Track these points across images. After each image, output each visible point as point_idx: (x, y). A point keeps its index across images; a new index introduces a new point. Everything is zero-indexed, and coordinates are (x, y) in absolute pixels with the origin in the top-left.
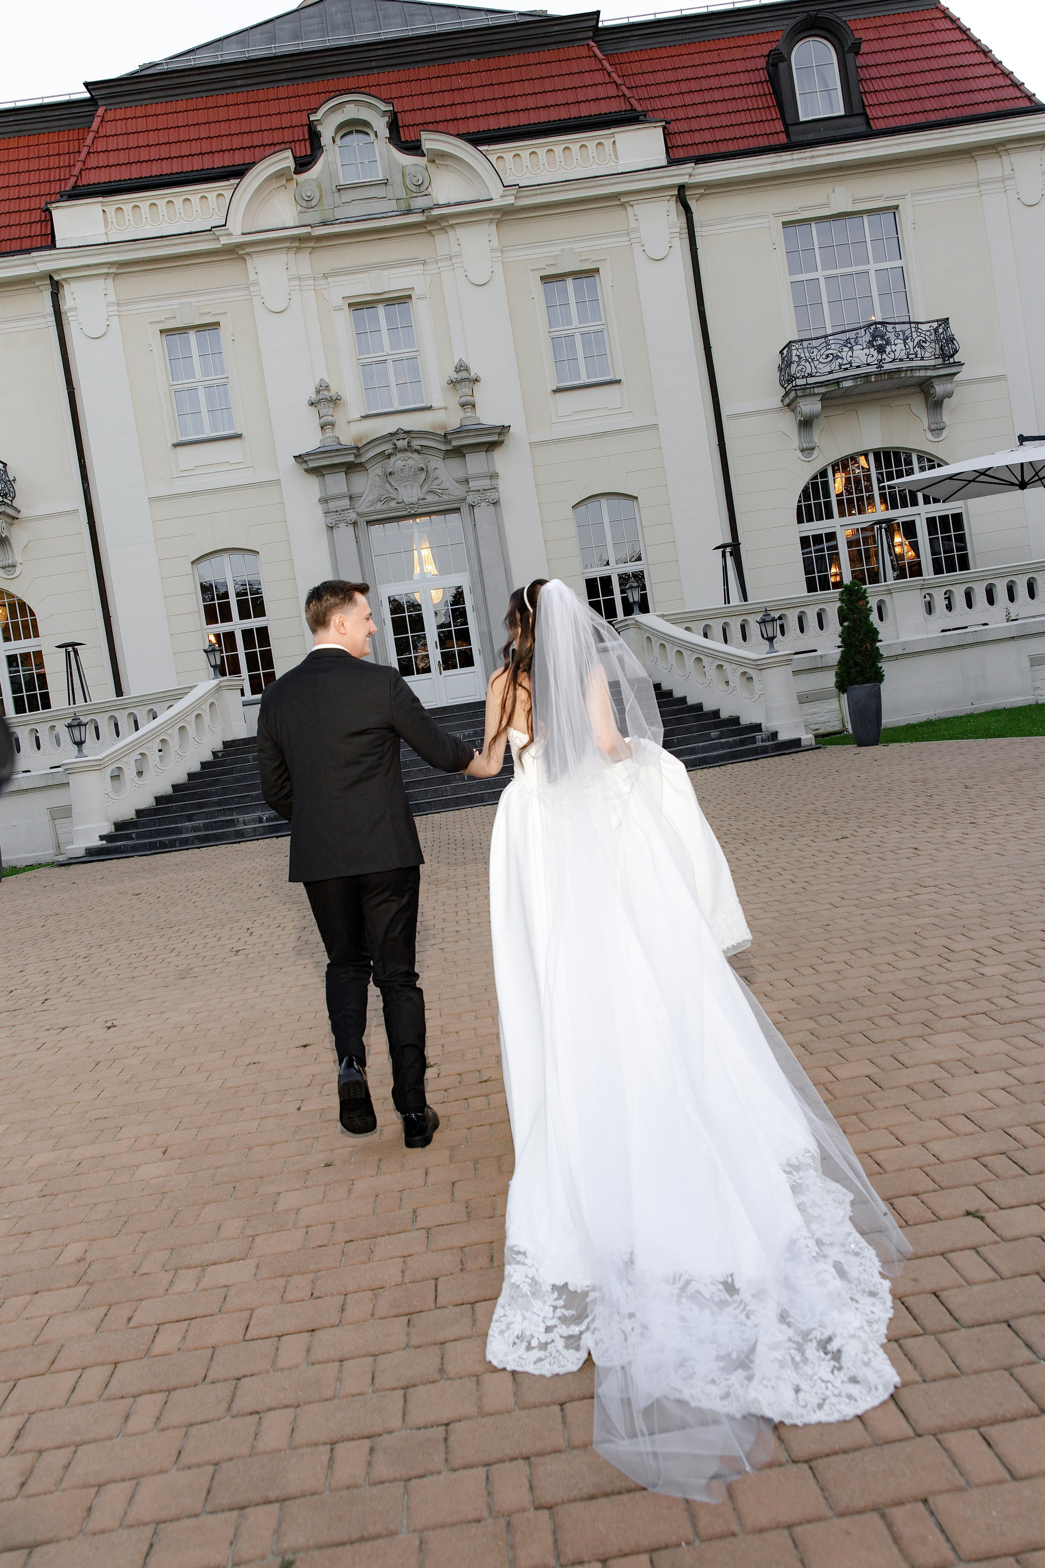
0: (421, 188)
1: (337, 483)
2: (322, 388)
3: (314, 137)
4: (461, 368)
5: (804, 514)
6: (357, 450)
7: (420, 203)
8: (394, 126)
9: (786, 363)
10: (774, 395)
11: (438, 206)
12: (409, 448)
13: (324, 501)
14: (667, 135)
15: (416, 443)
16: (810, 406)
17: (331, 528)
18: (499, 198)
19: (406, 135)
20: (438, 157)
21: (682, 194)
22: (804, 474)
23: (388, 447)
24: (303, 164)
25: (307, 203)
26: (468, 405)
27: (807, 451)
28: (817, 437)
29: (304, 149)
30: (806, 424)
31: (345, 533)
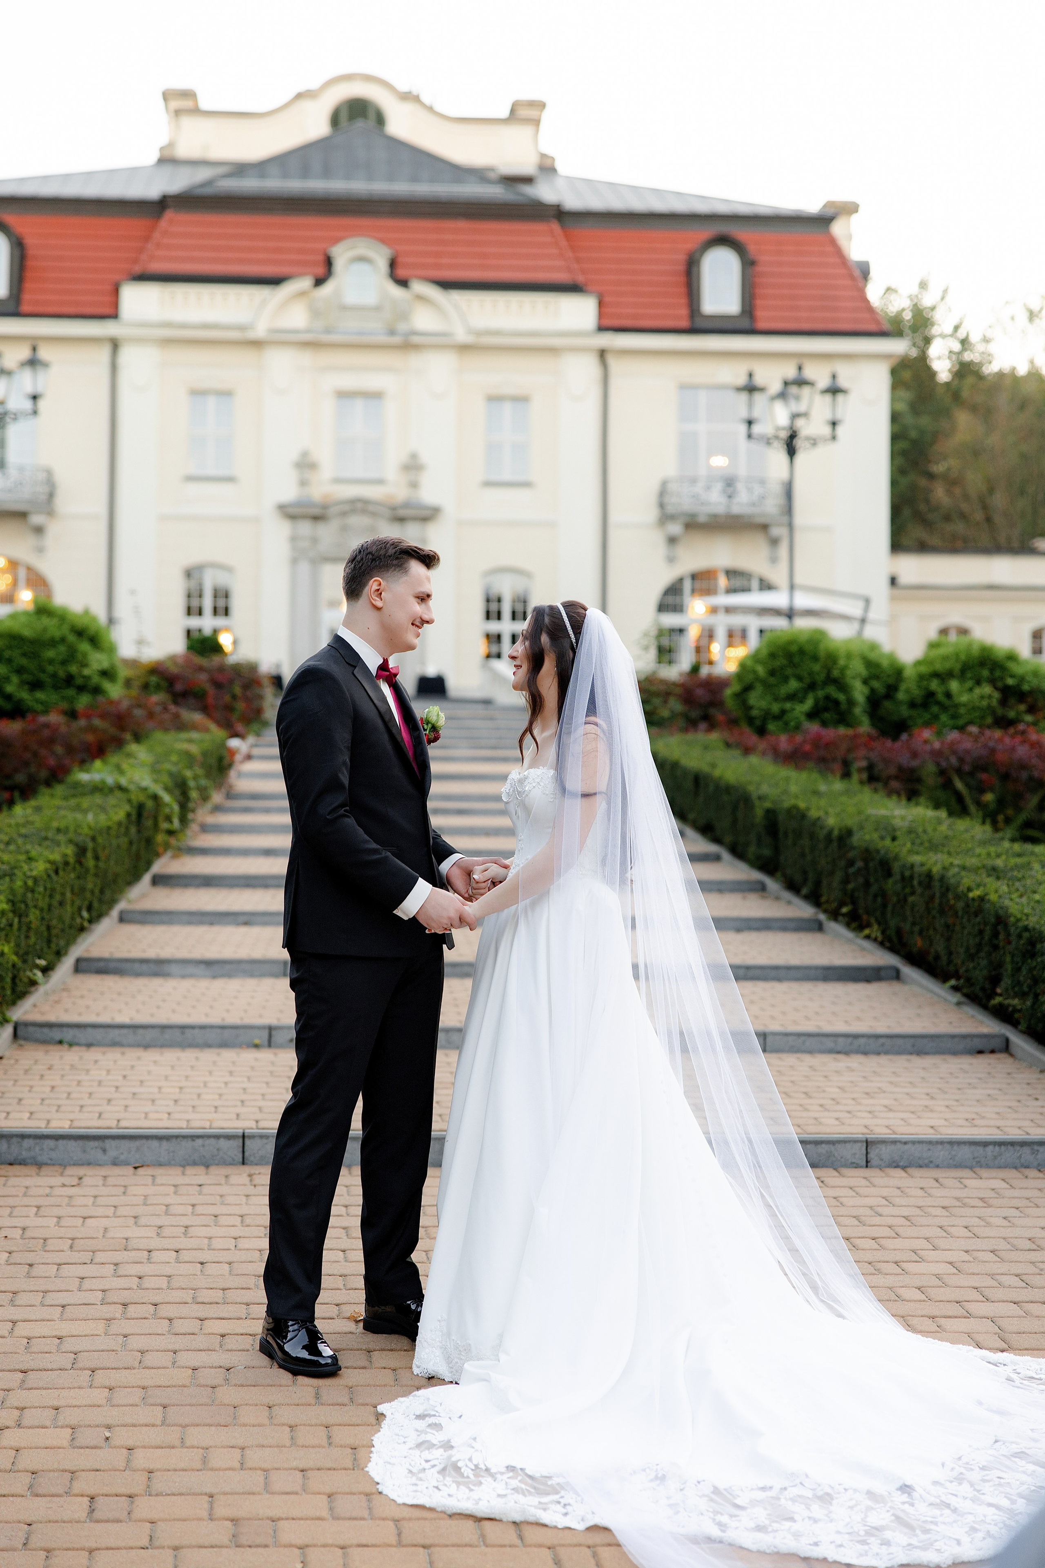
0: (404, 316)
1: (305, 528)
2: (305, 454)
3: (329, 263)
4: (414, 456)
5: (663, 607)
6: (325, 507)
7: (402, 327)
8: (393, 264)
9: (663, 493)
10: (651, 514)
11: (415, 333)
12: (364, 512)
13: (294, 539)
14: (601, 304)
15: (371, 508)
16: (675, 528)
17: (294, 561)
18: (461, 336)
19: (401, 273)
20: (420, 298)
21: (602, 354)
22: (665, 577)
23: (347, 507)
24: (319, 282)
25: (315, 313)
26: (414, 485)
27: (671, 560)
28: (681, 551)
29: (320, 271)
30: (672, 540)
31: (304, 568)
